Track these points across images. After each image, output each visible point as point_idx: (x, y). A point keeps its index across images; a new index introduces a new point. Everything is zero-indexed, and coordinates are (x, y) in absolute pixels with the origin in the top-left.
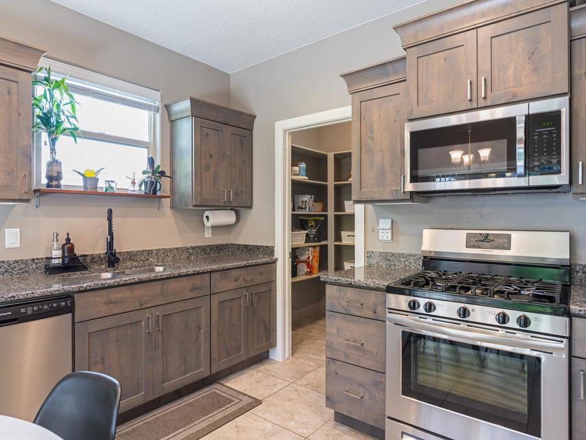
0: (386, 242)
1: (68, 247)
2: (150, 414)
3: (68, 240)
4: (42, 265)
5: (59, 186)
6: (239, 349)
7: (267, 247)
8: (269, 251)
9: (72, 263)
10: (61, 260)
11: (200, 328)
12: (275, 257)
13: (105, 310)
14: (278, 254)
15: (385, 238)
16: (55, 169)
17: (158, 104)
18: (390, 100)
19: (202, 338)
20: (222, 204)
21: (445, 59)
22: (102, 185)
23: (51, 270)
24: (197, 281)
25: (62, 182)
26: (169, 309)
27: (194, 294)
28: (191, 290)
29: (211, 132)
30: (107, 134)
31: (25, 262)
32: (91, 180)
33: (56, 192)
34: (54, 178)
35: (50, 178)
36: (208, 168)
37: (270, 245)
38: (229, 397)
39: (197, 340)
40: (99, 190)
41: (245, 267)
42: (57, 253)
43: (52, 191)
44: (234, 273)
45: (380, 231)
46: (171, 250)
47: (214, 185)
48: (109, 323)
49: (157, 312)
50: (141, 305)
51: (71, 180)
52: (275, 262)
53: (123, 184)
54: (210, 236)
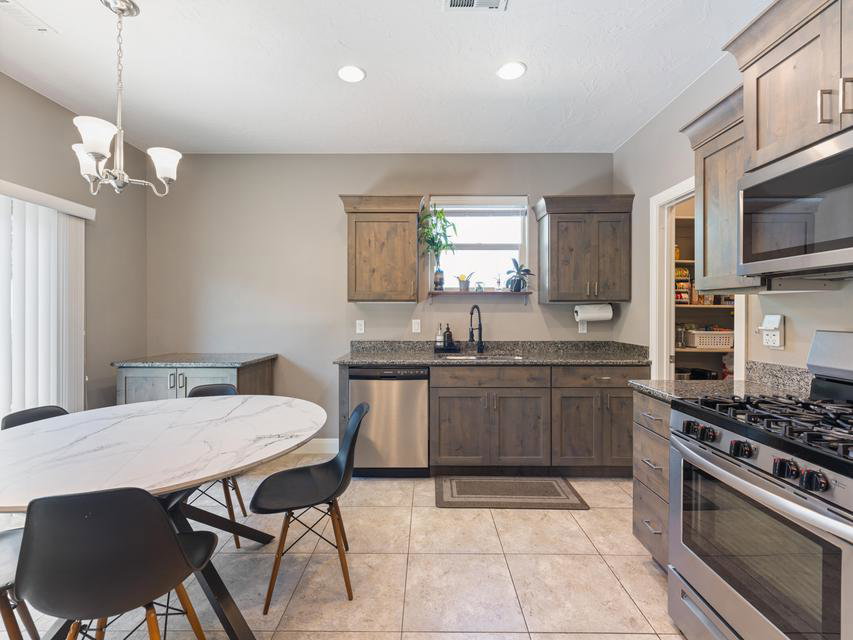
0: (773, 349)
1: (448, 335)
2: (489, 478)
3: (448, 329)
4: (432, 346)
5: (441, 289)
6: (590, 452)
7: (642, 347)
8: (643, 351)
9: (450, 346)
10: (442, 344)
11: (539, 418)
12: (650, 359)
13: (450, 382)
14: (653, 357)
15: (770, 344)
16: (439, 276)
17: (526, 208)
18: (739, 148)
19: (541, 427)
20: (586, 298)
21: (795, 67)
22: (473, 286)
23: (438, 350)
24: (536, 372)
25: (444, 286)
26: (506, 393)
27: (532, 384)
28: (528, 380)
29: (571, 225)
30: (483, 243)
31: (423, 343)
32: (465, 283)
33: (438, 294)
34: (439, 283)
35: (436, 284)
36: (567, 262)
37: (645, 345)
38: (560, 491)
39: (536, 427)
40: (470, 290)
41: (597, 365)
42: (440, 338)
43: (438, 292)
44: (582, 371)
45: (765, 333)
46: (537, 343)
47: (575, 278)
48: (455, 393)
49: (494, 393)
50: (480, 384)
51: (451, 283)
52: (648, 365)
53: (490, 284)
54: (585, 331)
